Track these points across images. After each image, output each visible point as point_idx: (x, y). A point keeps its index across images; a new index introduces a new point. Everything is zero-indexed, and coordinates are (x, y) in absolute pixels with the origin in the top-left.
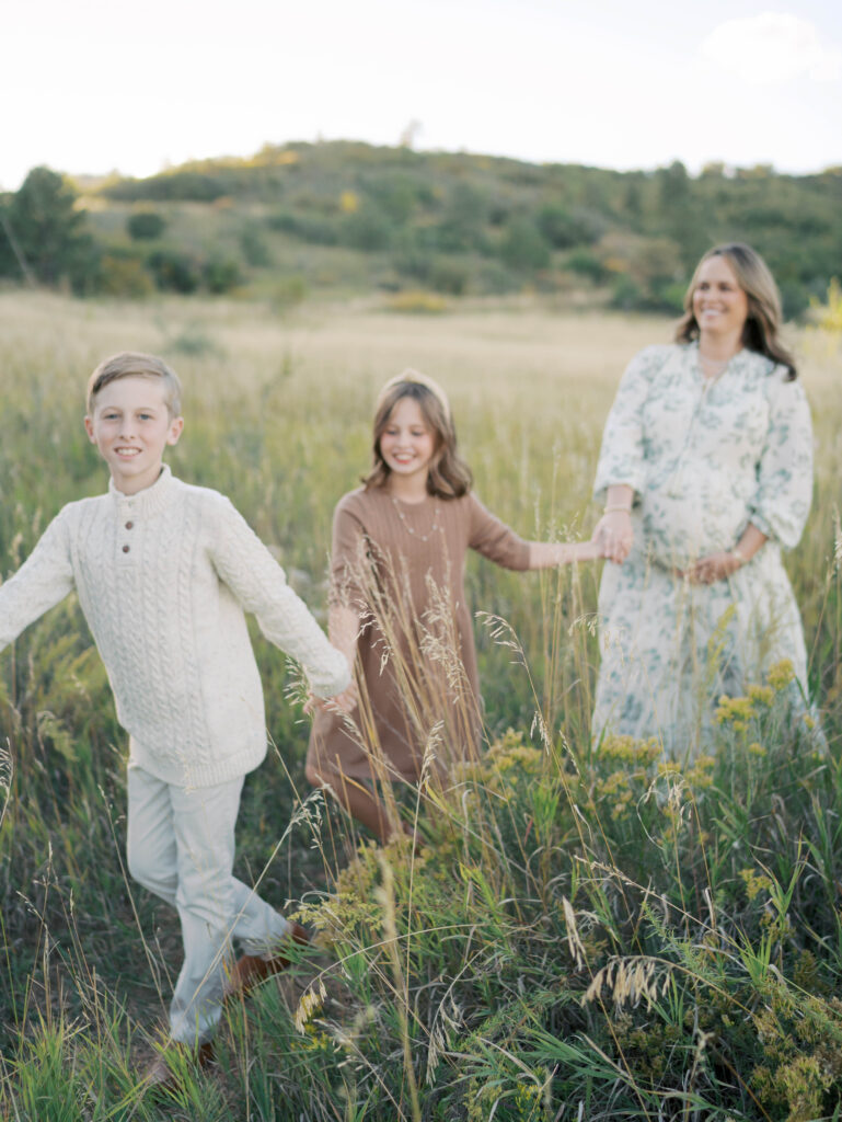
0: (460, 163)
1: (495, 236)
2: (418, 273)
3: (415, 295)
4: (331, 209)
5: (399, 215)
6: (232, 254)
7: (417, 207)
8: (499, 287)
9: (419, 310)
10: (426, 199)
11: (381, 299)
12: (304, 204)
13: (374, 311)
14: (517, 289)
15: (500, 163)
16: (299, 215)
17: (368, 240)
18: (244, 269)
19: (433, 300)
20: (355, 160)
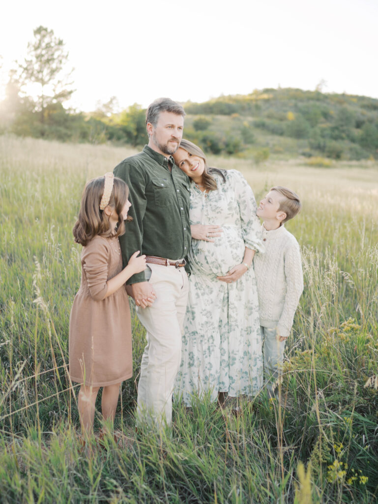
0: (343, 99)
1: (357, 133)
2: (320, 148)
3: (318, 159)
4: (282, 119)
5: (313, 122)
6: (237, 137)
7: (322, 119)
8: (358, 156)
9: (320, 166)
10: (326, 115)
11: (303, 160)
12: (270, 117)
13: (300, 165)
14: (367, 158)
15: (362, 98)
16: (268, 121)
17: (299, 134)
18: (242, 145)
19: (327, 161)
20: (295, 97)
